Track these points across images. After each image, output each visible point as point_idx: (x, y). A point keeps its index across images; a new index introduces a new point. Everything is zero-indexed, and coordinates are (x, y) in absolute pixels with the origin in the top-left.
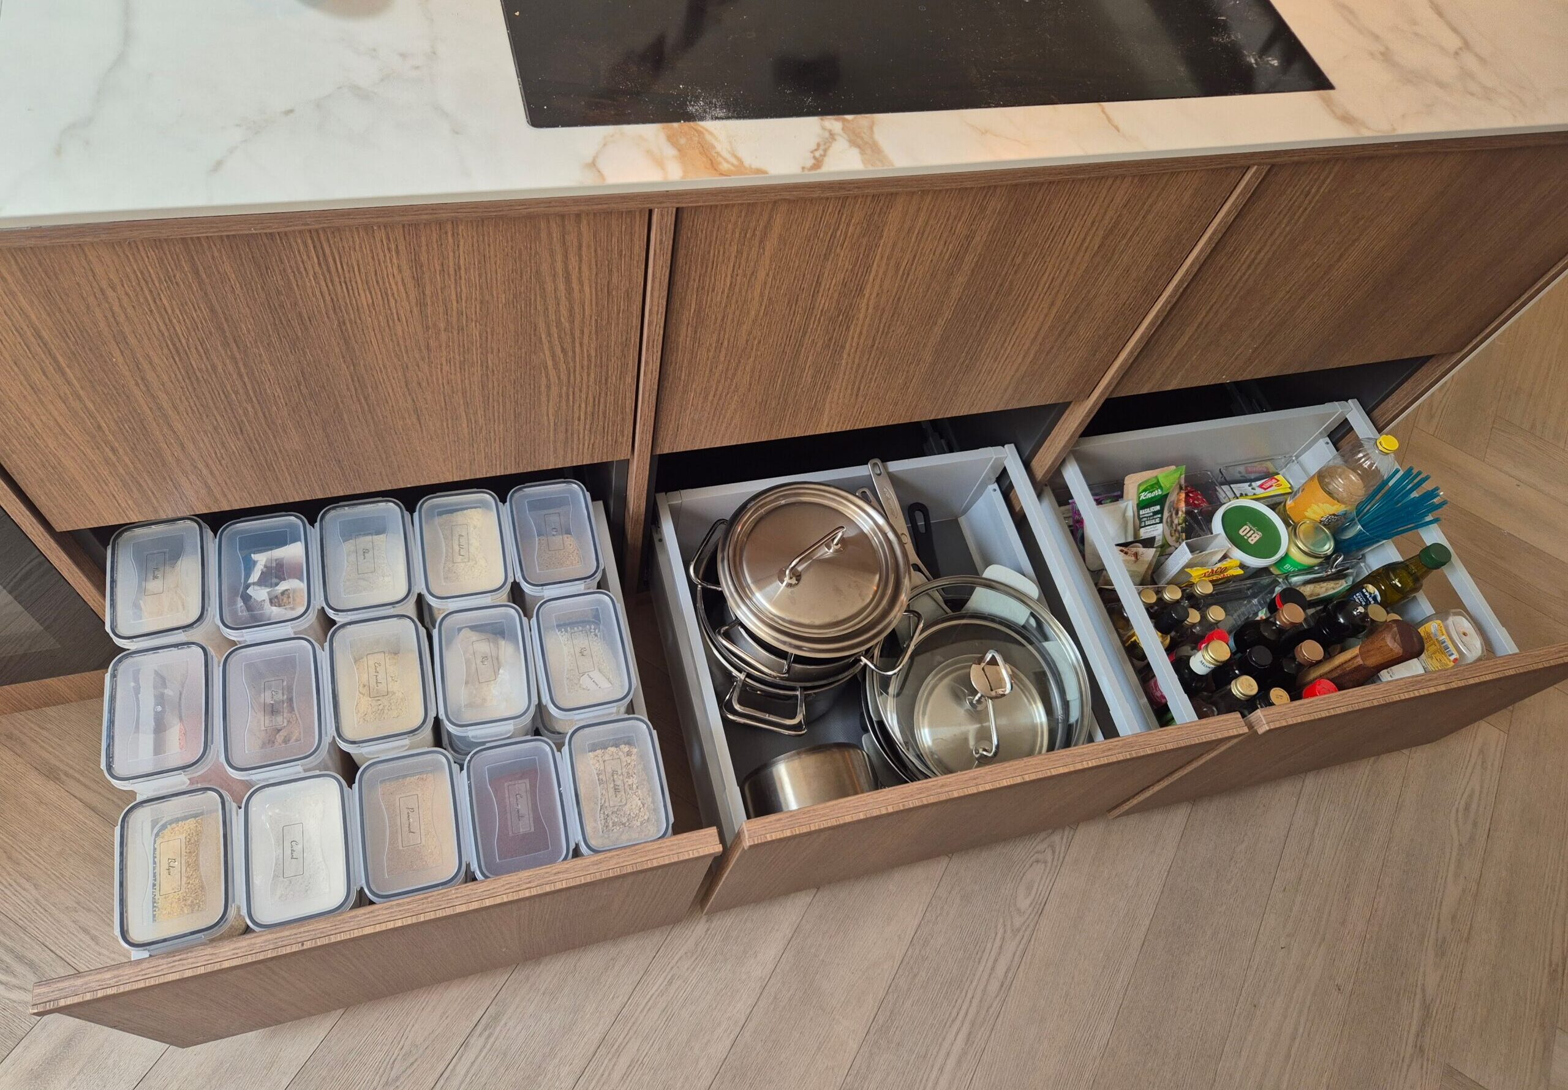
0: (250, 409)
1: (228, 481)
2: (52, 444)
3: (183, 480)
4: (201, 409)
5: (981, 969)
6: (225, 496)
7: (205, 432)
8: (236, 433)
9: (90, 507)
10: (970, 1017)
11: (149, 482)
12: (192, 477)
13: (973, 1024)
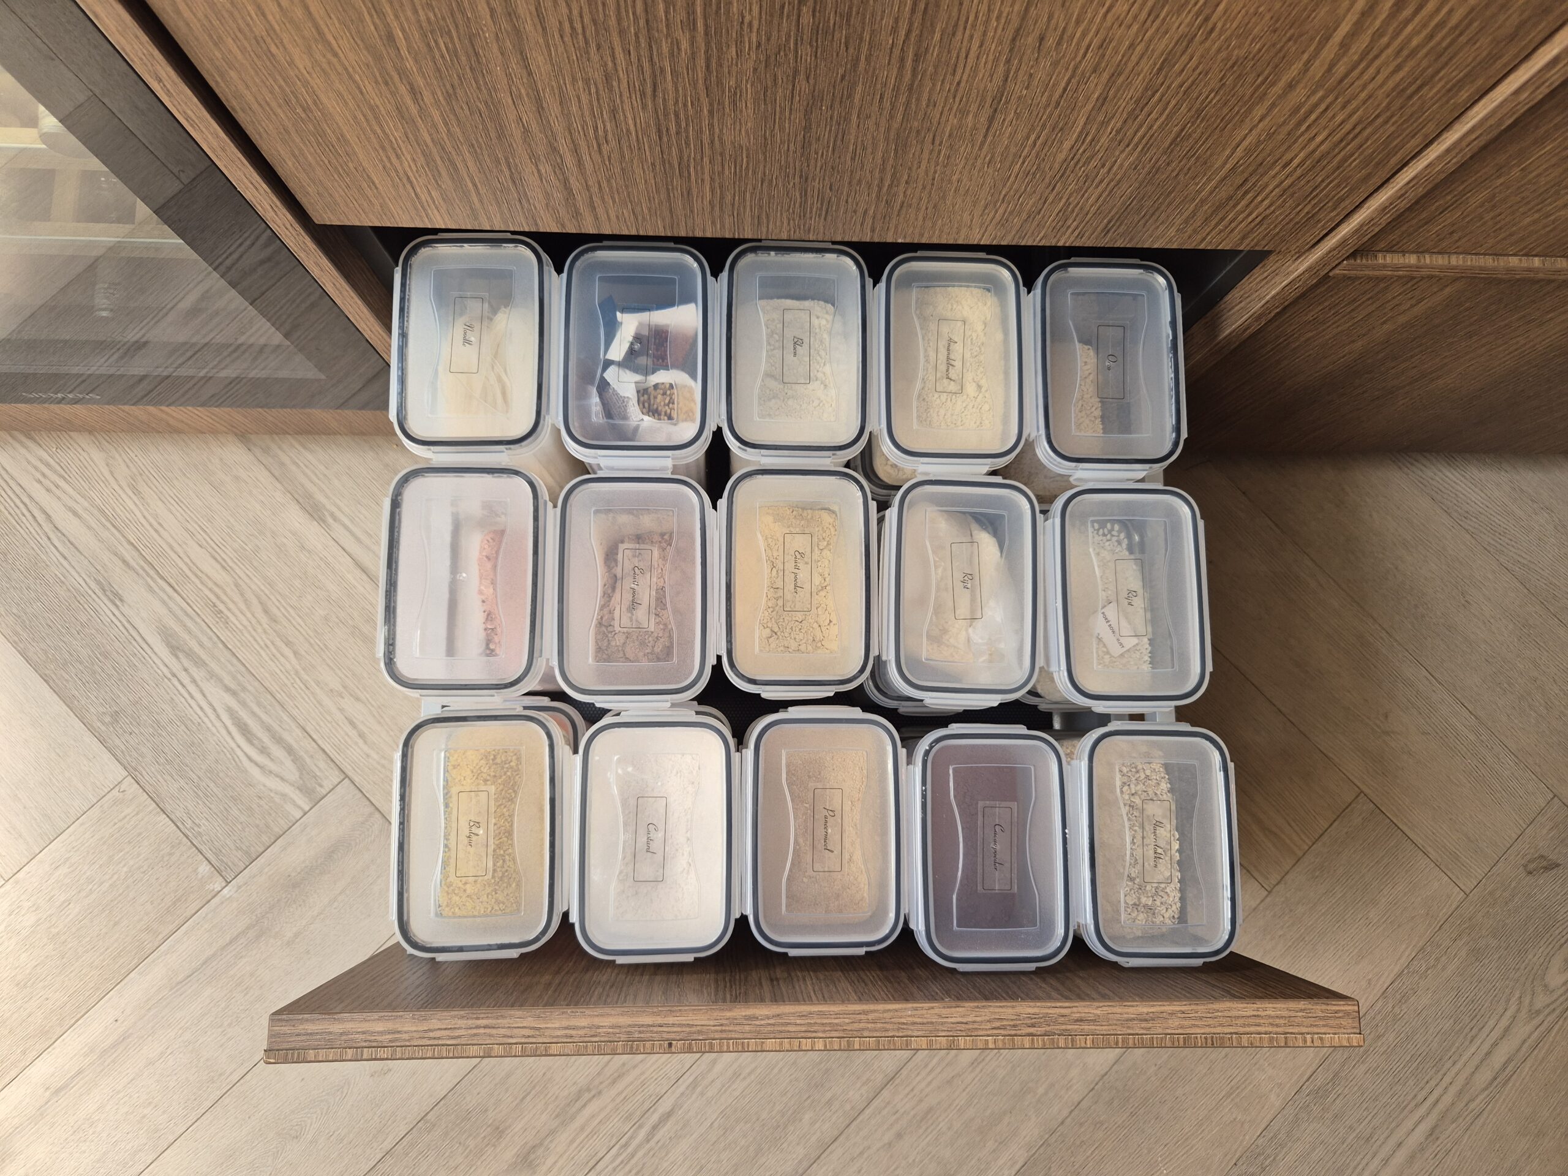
0: (685, 45)
1: (605, 185)
2: (302, 62)
3: (528, 171)
4: (591, 30)
5: (1473, 1050)
6: (593, 208)
7: (587, 82)
8: (643, 94)
9: (369, 192)
10: (1441, 1106)
11: (471, 164)
12: (546, 168)
13: (1443, 1117)
